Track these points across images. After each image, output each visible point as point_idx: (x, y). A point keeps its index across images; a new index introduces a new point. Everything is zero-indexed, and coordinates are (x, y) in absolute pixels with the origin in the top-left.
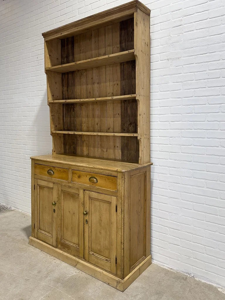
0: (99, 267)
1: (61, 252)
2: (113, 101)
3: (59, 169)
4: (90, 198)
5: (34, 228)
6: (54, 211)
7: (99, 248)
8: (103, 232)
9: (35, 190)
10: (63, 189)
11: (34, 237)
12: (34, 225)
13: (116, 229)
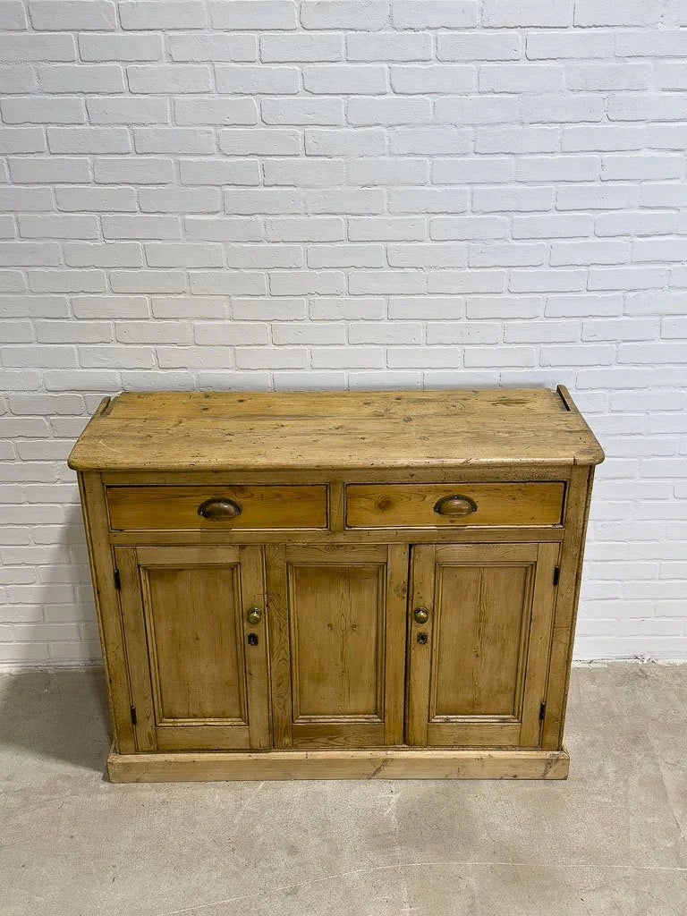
0: (473, 746)
1: (301, 755)
3: (266, 491)
4: (438, 566)
5: (134, 721)
6: (253, 639)
7: (470, 697)
8: (490, 652)
9: (127, 591)
10: (298, 558)
11: (137, 751)
12: (133, 712)
13: (548, 632)
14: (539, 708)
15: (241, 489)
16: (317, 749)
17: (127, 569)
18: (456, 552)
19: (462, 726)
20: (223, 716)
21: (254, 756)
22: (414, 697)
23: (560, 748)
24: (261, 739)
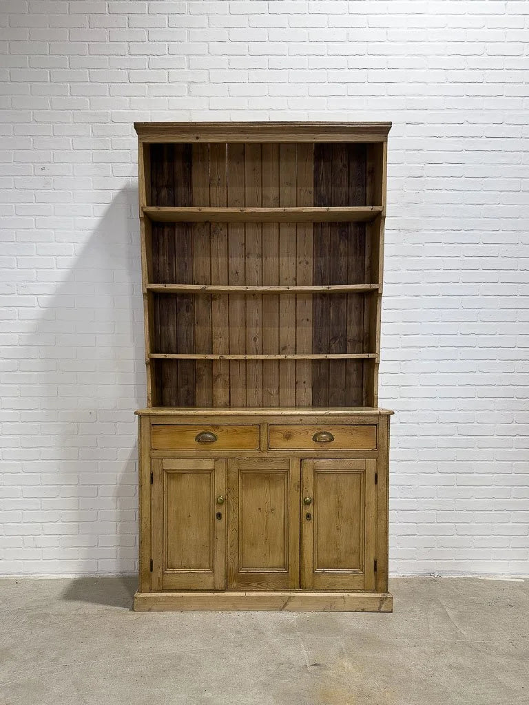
0: (338, 590)
1: (242, 594)
2: (296, 294)
3: (229, 428)
4: (316, 472)
5: (151, 570)
6: (219, 515)
7: (335, 557)
8: (345, 526)
9: (156, 484)
10: (244, 467)
11: (151, 591)
12: (151, 562)
13: (374, 513)
14: (373, 564)
15: (216, 427)
16: (251, 591)
17: (157, 472)
18: (324, 464)
19: (332, 575)
20: (200, 567)
21: (216, 594)
22: (305, 555)
23: (387, 592)
24: (221, 583)
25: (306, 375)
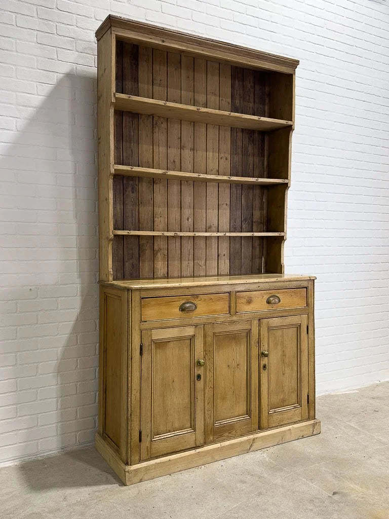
0: (285, 425)
3: (206, 297)
4: (270, 329)
5: (140, 440)
6: (199, 377)
7: (282, 397)
8: (288, 371)
9: (145, 355)
10: (218, 330)
11: (140, 461)
12: (140, 434)
13: (307, 357)
14: (307, 398)
15: (196, 296)
16: (224, 440)
17: (146, 343)
18: (275, 322)
19: (281, 413)
20: (182, 428)
21: (198, 450)
22: (262, 401)
23: (315, 419)
24: (201, 440)
25: (225, 249)
